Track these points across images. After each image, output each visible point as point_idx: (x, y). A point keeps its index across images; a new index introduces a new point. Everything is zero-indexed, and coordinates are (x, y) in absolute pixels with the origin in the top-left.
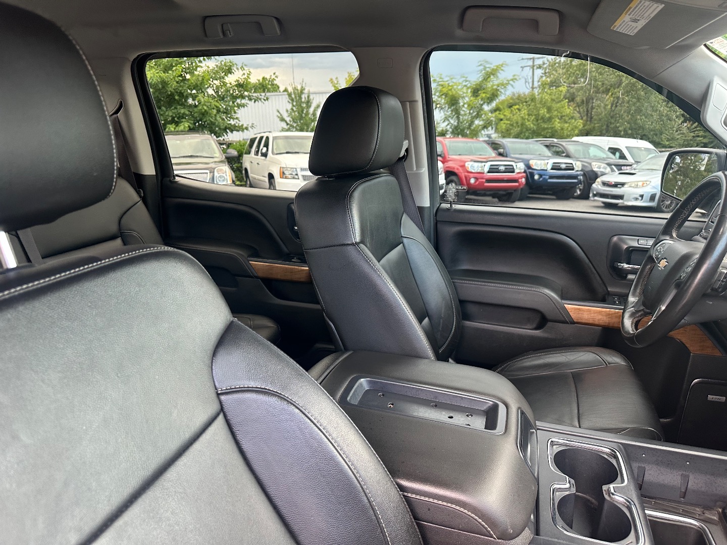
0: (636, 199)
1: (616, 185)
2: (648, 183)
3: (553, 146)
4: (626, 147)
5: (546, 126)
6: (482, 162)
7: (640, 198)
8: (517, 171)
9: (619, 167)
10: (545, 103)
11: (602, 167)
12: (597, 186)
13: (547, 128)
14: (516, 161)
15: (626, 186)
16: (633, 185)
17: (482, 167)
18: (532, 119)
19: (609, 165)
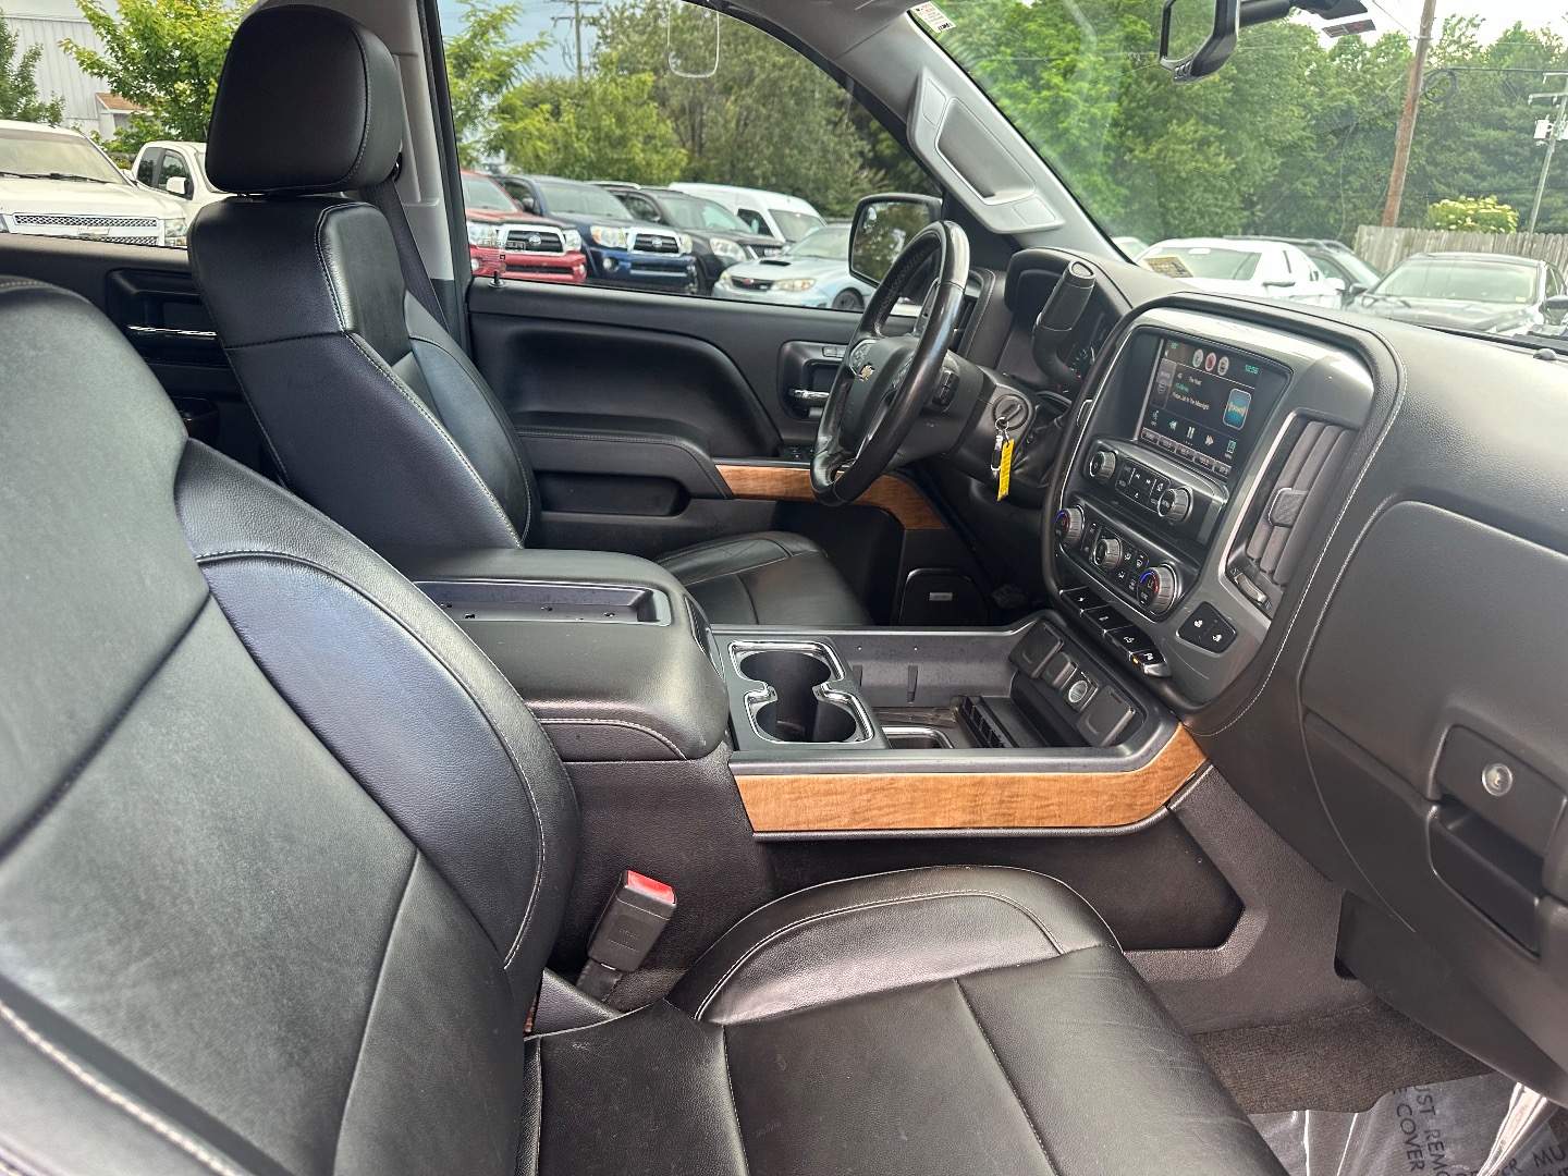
1: (757, 286)
2: (811, 282)
3: (633, 199)
4: (770, 210)
5: (615, 156)
6: (491, 223)
8: (567, 248)
9: (760, 250)
10: (612, 104)
11: (730, 247)
12: (724, 285)
13: (618, 161)
14: (563, 225)
15: (774, 287)
16: (786, 286)
17: (492, 235)
18: (587, 136)
19: (742, 244)
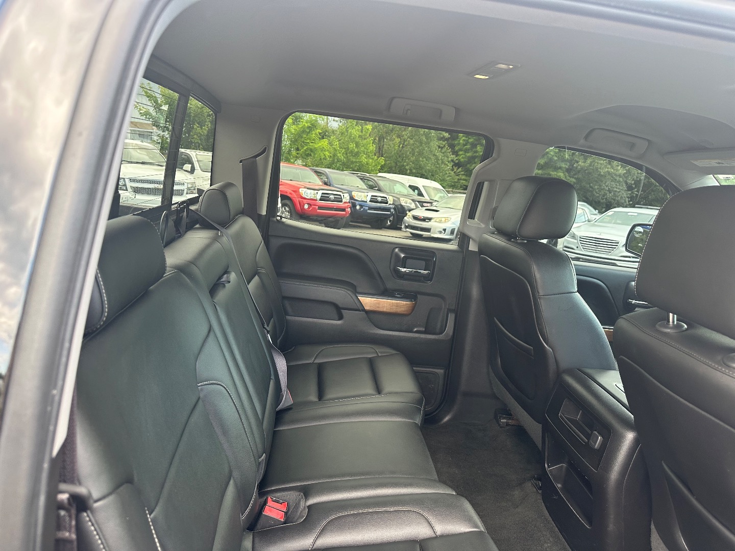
0: (440, 232)
1: (424, 220)
2: (449, 219)
4: (423, 186)
5: (354, 160)
6: (314, 190)
7: (443, 232)
8: (344, 200)
9: (421, 204)
11: (408, 202)
12: (408, 219)
14: (343, 191)
15: (432, 221)
16: (438, 220)
17: (314, 194)
18: (343, 151)
19: (413, 200)
